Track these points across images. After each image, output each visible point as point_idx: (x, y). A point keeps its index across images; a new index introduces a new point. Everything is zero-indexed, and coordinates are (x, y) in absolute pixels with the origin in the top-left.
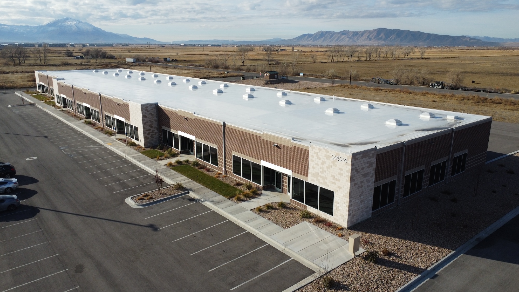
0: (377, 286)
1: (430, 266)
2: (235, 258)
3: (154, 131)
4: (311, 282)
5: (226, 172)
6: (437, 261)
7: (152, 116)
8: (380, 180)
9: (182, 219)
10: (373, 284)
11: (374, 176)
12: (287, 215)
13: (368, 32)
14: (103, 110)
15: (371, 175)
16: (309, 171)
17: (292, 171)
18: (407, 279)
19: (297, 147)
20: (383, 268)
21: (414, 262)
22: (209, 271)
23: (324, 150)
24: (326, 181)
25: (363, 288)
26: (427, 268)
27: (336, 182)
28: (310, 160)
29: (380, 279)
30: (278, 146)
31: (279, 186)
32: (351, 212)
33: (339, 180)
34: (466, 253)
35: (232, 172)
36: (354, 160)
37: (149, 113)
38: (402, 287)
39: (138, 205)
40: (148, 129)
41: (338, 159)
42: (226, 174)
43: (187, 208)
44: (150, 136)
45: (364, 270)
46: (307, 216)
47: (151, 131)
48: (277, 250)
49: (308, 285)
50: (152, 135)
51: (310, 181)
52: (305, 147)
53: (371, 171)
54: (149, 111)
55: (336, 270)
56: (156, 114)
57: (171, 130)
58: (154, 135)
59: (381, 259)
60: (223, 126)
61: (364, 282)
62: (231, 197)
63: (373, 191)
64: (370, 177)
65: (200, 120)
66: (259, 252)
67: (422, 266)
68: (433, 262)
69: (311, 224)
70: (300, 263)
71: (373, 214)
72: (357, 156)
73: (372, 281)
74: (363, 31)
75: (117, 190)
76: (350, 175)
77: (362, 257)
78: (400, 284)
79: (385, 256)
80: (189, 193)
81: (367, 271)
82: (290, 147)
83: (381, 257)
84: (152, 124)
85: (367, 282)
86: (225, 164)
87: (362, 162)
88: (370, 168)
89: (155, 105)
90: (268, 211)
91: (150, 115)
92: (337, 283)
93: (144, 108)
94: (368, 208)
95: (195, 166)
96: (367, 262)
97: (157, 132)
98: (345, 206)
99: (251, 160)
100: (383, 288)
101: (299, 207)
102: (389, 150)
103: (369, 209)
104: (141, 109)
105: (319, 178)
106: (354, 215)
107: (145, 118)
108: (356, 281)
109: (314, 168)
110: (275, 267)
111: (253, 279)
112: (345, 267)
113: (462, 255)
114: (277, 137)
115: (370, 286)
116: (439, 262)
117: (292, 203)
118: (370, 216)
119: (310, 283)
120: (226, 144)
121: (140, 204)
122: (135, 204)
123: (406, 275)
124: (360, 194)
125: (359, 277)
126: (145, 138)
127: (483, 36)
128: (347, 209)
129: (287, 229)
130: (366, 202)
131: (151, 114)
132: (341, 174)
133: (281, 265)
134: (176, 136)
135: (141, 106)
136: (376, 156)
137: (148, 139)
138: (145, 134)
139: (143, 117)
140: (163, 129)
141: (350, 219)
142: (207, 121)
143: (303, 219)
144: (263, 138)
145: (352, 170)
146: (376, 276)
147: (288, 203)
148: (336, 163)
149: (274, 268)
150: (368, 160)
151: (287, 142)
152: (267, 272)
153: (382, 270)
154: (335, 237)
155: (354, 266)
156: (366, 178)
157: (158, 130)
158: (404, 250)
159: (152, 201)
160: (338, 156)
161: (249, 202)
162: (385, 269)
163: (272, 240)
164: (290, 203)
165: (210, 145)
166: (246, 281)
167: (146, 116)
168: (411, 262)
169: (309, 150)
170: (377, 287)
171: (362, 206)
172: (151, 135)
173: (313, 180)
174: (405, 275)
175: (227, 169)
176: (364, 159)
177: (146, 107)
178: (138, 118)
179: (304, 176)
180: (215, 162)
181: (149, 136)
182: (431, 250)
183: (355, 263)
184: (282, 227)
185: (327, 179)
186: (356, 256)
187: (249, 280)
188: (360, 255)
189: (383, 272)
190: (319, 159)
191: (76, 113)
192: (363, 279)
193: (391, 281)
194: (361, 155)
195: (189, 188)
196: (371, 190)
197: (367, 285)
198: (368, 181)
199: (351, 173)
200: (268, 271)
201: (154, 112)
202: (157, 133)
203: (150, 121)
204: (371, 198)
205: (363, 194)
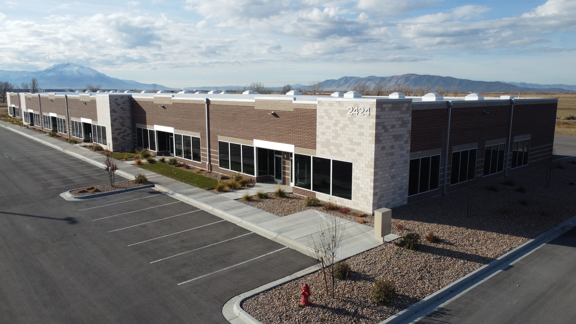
0: (422, 276)
1: (501, 255)
2: (196, 248)
3: (126, 131)
4: (313, 273)
5: (211, 167)
6: (511, 249)
7: (123, 112)
8: (418, 151)
9: (134, 210)
10: (414, 274)
11: (410, 141)
12: (286, 204)
13: (396, 78)
14: (69, 116)
15: (405, 139)
16: (318, 139)
17: (295, 145)
18: (469, 269)
19: (301, 109)
20: (429, 256)
21: (476, 250)
22: (151, 263)
23: (337, 104)
24: (341, 149)
25: (399, 279)
26: (498, 257)
27: (355, 147)
28: (318, 123)
29: (425, 268)
30: (275, 115)
31: (279, 176)
32: (378, 190)
33: (359, 144)
34: (552, 242)
35: (219, 165)
36: (379, 109)
37: (120, 107)
38: (462, 279)
39: (76, 198)
40: (118, 128)
41: (357, 112)
42: (211, 170)
43: (146, 200)
44: (121, 138)
45: (399, 258)
46: (315, 204)
47: (122, 131)
48: (265, 238)
49: (307, 276)
50: (124, 136)
51: (319, 155)
52: (311, 106)
53: (406, 132)
54: (119, 105)
55: (354, 258)
56: (130, 109)
57: (147, 126)
58: (126, 136)
59: (425, 246)
60: (206, 104)
61: (399, 271)
62: (210, 189)
63: (408, 164)
64: (403, 142)
65: (179, 104)
66: (236, 241)
67: (490, 255)
68: (505, 250)
69: (320, 212)
70: (298, 252)
71: (409, 200)
72: (384, 106)
73: (413, 270)
74: (391, 77)
75: (55, 186)
76: (374, 132)
77: (395, 243)
78: (457, 275)
79: (431, 242)
80: (154, 186)
81: (404, 258)
82: (291, 112)
83: (425, 243)
84: (124, 122)
85: (405, 272)
86: (210, 156)
87: (391, 116)
88: (403, 129)
89: (128, 98)
90: (260, 200)
91: (121, 110)
92: (355, 272)
93: (114, 100)
94: (402, 189)
95: (172, 165)
96: (403, 249)
97: (130, 132)
98: (369, 180)
99: (241, 143)
100: (432, 280)
101: (304, 196)
102: (430, 108)
103: (402, 191)
104: (108, 101)
105: (332, 147)
106: (383, 197)
107: (114, 114)
108: (387, 271)
109: (323, 134)
110: (258, 256)
111: (219, 271)
112: (368, 255)
113: (544, 244)
114: (274, 102)
115: (409, 277)
116: (514, 250)
117: (295, 193)
118: (406, 203)
119: (311, 273)
120: (211, 129)
121: (79, 196)
122: (73, 197)
123: (466, 265)
124: (390, 164)
125: (392, 265)
126: (114, 139)
127: (519, 82)
128: (372, 184)
129: (284, 217)
130: (399, 179)
131: (122, 108)
132: (361, 134)
133: (268, 254)
134: (152, 132)
135: (108, 98)
136: (411, 112)
137: (118, 141)
138: (114, 135)
139: (111, 112)
140: (137, 128)
141: (376, 201)
142: (187, 102)
143: (309, 207)
144: (256, 108)
145: (377, 124)
146: (418, 264)
147: (289, 193)
148: (355, 119)
149: (256, 258)
150: (400, 116)
151: (286, 105)
152: (244, 262)
153: (427, 258)
154: (355, 223)
155: (383, 254)
156: (398, 143)
157: (131, 131)
158: (458, 237)
159: (97, 193)
160: (356, 108)
161: (235, 193)
162: (433, 256)
163: (260, 227)
164: (292, 193)
165: (192, 134)
166: (208, 273)
167: (116, 110)
168: (471, 250)
169: (316, 110)
170: (421, 278)
171: (393, 184)
172: (121, 136)
173: (323, 153)
174: (464, 264)
175: (212, 163)
176: (394, 112)
177: (116, 99)
178: (105, 115)
179: (311, 148)
180: (197, 157)
181: (119, 137)
182: (499, 237)
183: (385, 249)
184: (277, 215)
185: (341, 145)
186: (386, 243)
187: (212, 272)
188: (392, 242)
189: (429, 260)
190: (331, 118)
191: (42, 129)
192: (397, 268)
193: (442, 271)
194: (390, 106)
195: (156, 182)
196: (405, 162)
197: (404, 276)
198: (402, 148)
199: (376, 129)
200: (246, 262)
201: (127, 107)
202: (131, 134)
203: (121, 117)
204: (407, 174)
205: (395, 167)
